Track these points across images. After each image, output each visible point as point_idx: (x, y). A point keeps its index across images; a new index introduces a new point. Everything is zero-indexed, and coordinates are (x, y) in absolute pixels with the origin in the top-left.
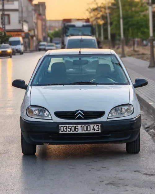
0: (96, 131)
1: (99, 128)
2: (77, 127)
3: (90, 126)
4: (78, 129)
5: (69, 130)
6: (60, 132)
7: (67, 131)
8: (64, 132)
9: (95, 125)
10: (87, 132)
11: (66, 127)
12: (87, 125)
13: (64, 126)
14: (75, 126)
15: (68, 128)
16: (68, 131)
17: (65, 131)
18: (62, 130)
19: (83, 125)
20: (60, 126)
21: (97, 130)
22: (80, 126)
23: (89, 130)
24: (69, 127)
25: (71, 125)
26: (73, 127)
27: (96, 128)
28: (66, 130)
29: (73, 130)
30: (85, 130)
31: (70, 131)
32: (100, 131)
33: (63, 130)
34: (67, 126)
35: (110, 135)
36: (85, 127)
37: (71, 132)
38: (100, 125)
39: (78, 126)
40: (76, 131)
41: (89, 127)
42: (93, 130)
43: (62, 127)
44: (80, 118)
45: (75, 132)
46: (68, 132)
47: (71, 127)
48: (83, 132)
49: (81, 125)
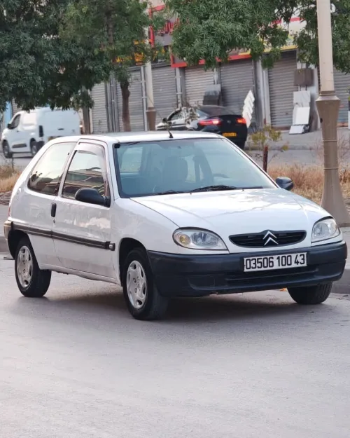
0: (299, 265)
1: (303, 259)
2: (271, 260)
3: (291, 256)
4: (272, 262)
5: (259, 265)
6: (246, 270)
7: (255, 268)
8: (251, 270)
9: (299, 254)
10: (287, 267)
11: (254, 261)
12: (286, 255)
13: (251, 258)
14: (268, 257)
15: (258, 262)
16: (258, 267)
17: (253, 268)
18: (248, 267)
19: (281, 256)
20: (245, 259)
21: (301, 263)
22: (275, 257)
23: (289, 263)
24: (260, 261)
25: (263, 257)
26: (265, 260)
27: (300, 259)
28: (254, 266)
29: (266, 265)
30: (284, 263)
31: (261, 267)
32: (305, 265)
33: (250, 266)
34: (256, 258)
35: (317, 270)
36: (284, 258)
37: (263, 269)
38: (305, 254)
39: (272, 258)
40: (270, 266)
41: (289, 258)
42: (295, 262)
43: (248, 261)
44: (271, 244)
45: (268, 268)
46: (257, 269)
47: (261, 260)
48: (281, 267)
49: (277, 256)
